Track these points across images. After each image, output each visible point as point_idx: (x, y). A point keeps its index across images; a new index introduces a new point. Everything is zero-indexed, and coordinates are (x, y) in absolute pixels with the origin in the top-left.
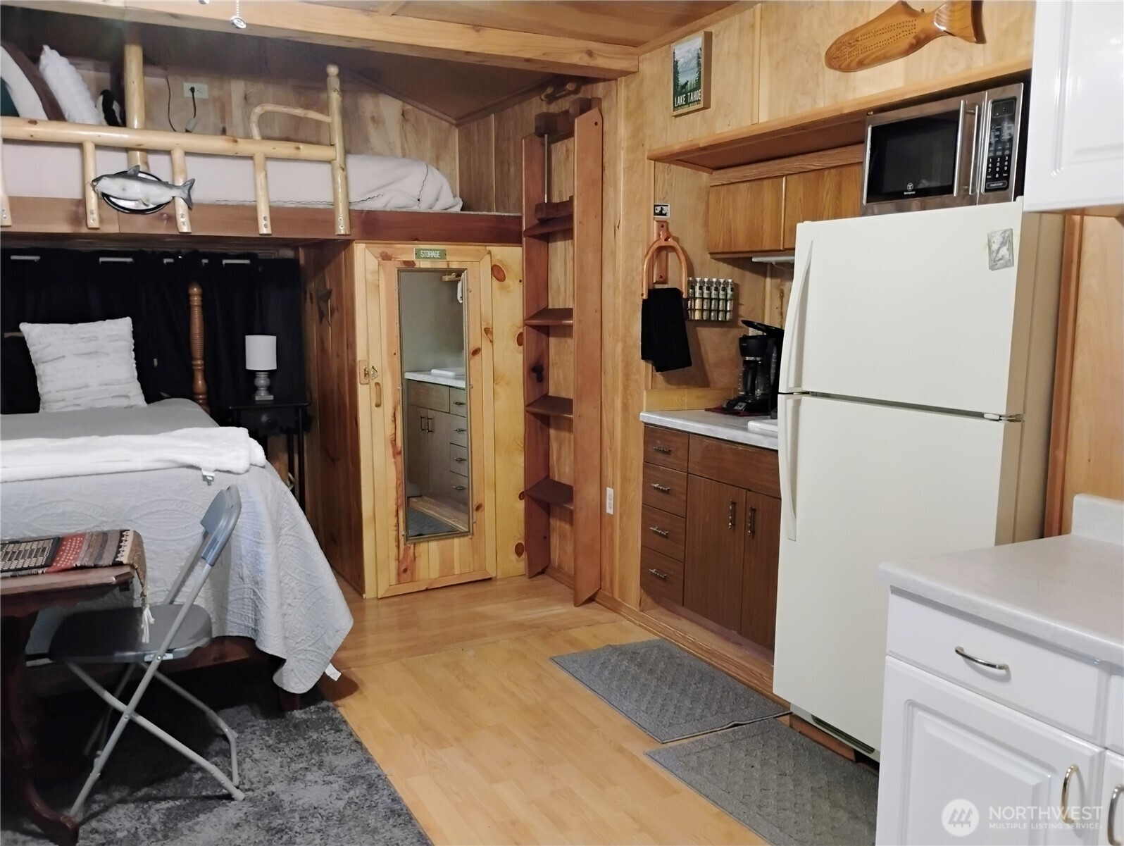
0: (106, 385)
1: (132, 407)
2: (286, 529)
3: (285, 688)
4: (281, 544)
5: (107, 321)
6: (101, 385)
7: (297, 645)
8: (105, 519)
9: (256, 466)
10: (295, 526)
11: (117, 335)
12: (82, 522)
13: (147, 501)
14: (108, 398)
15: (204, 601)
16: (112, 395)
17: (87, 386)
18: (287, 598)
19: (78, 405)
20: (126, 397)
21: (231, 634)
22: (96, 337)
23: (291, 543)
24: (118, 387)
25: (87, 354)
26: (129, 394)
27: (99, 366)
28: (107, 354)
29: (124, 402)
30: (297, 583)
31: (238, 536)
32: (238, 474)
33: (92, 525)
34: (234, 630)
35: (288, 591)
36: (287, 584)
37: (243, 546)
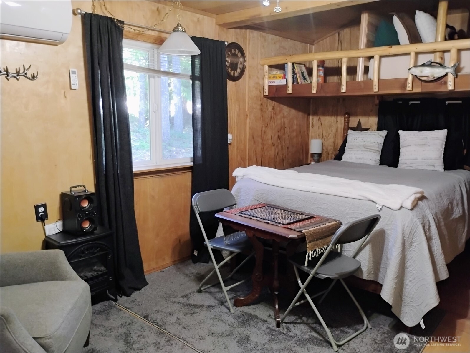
0: (425, 159)
1: (436, 171)
2: (416, 244)
3: (401, 319)
4: (411, 250)
5: (435, 131)
6: (422, 159)
7: (411, 302)
8: (337, 215)
9: (406, 208)
10: (420, 243)
11: (437, 137)
12: (329, 213)
13: (353, 211)
14: (425, 165)
15: (368, 262)
16: (427, 164)
17: (417, 159)
18: (410, 277)
19: (412, 167)
20: (434, 166)
21: (380, 282)
22: (427, 138)
23: (417, 251)
24: (431, 161)
25: (420, 145)
26: (435, 165)
27: (424, 151)
28: (429, 146)
29: (432, 168)
30: (416, 272)
31: (388, 239)
32: (394, 210)
33: (332, 216)
34: (381, 281)
35: (411, 274)
36: (411, 271)
37: (390, 244)
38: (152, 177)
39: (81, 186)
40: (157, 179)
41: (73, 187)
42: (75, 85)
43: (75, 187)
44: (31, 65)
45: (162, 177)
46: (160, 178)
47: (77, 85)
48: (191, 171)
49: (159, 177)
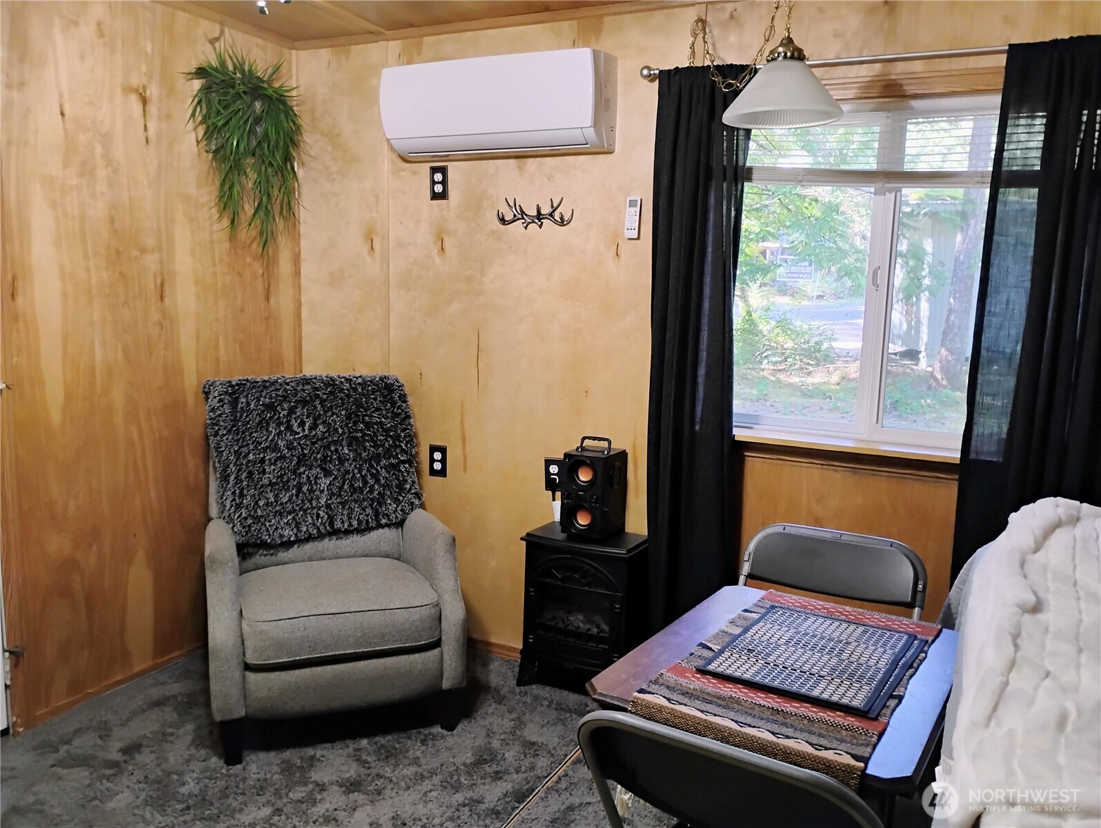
38: (819, 466)
39: (604, 439)
40: (835, 474)
41: (589, 438)
42: (631, 229)
43: (594, 439)
44: (562, 198)
45: (856, 473)
46: (848, 473)
47: (634, 229)
48: (957, 477)
49: (843, 471)
